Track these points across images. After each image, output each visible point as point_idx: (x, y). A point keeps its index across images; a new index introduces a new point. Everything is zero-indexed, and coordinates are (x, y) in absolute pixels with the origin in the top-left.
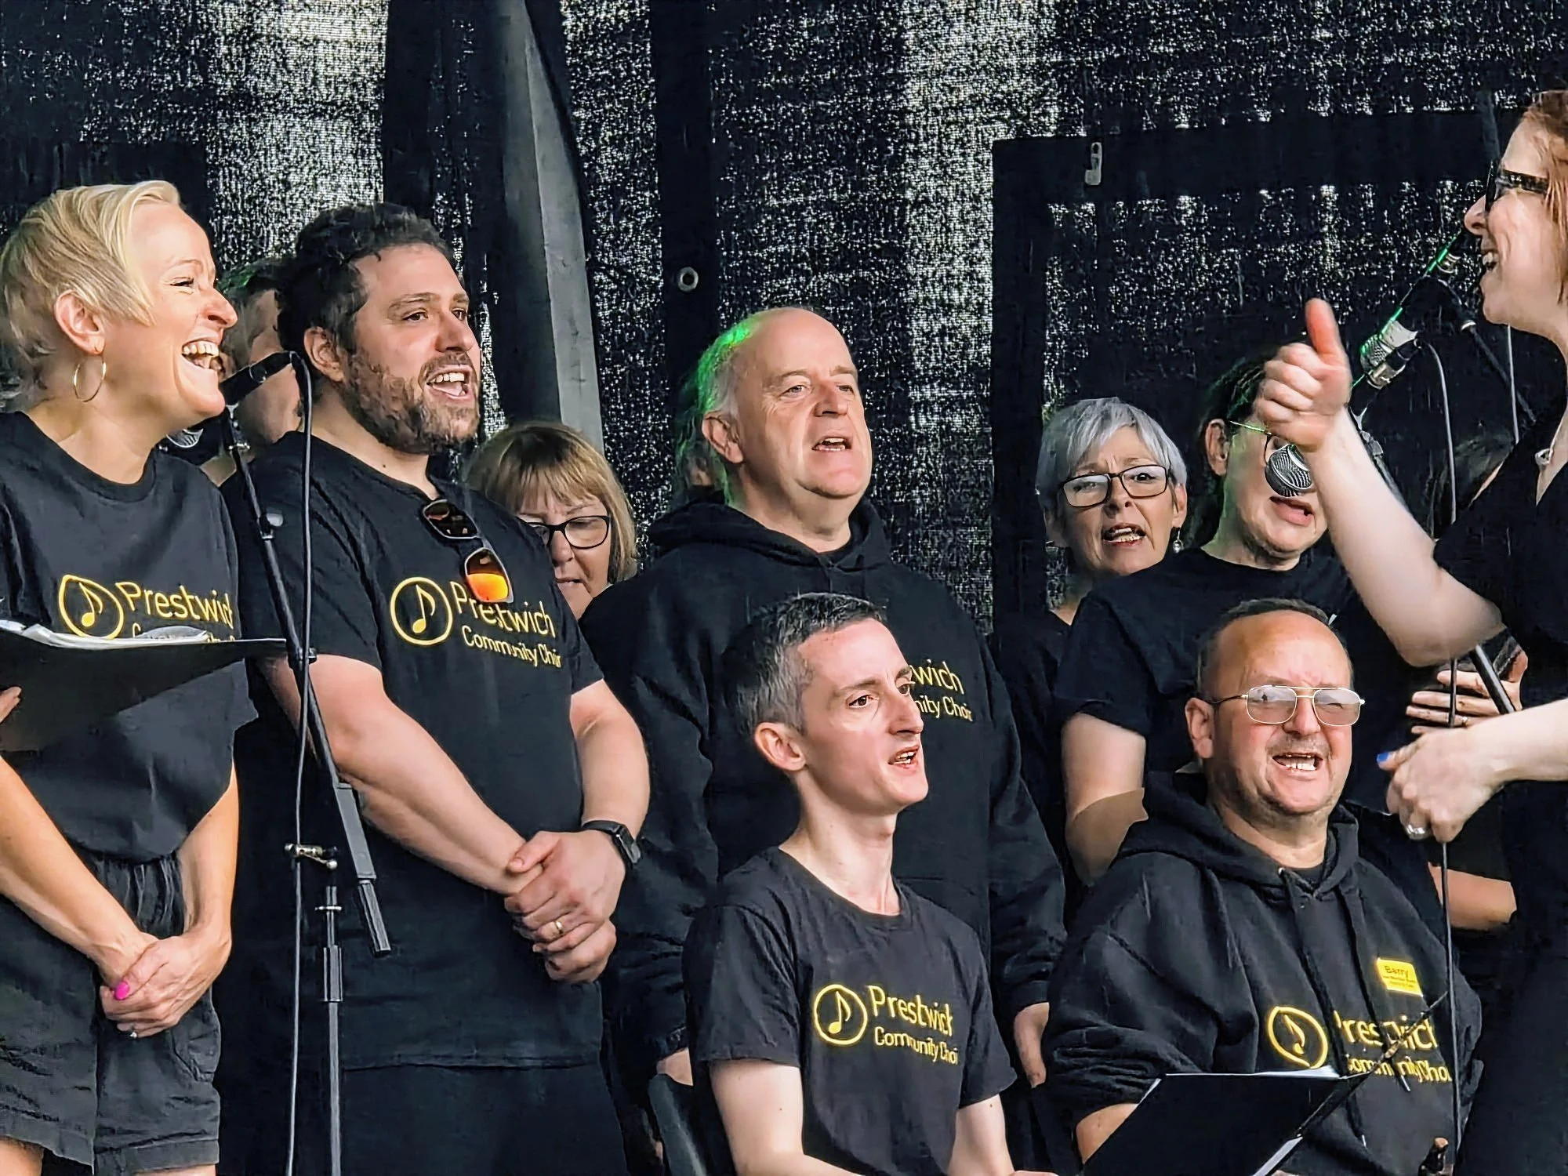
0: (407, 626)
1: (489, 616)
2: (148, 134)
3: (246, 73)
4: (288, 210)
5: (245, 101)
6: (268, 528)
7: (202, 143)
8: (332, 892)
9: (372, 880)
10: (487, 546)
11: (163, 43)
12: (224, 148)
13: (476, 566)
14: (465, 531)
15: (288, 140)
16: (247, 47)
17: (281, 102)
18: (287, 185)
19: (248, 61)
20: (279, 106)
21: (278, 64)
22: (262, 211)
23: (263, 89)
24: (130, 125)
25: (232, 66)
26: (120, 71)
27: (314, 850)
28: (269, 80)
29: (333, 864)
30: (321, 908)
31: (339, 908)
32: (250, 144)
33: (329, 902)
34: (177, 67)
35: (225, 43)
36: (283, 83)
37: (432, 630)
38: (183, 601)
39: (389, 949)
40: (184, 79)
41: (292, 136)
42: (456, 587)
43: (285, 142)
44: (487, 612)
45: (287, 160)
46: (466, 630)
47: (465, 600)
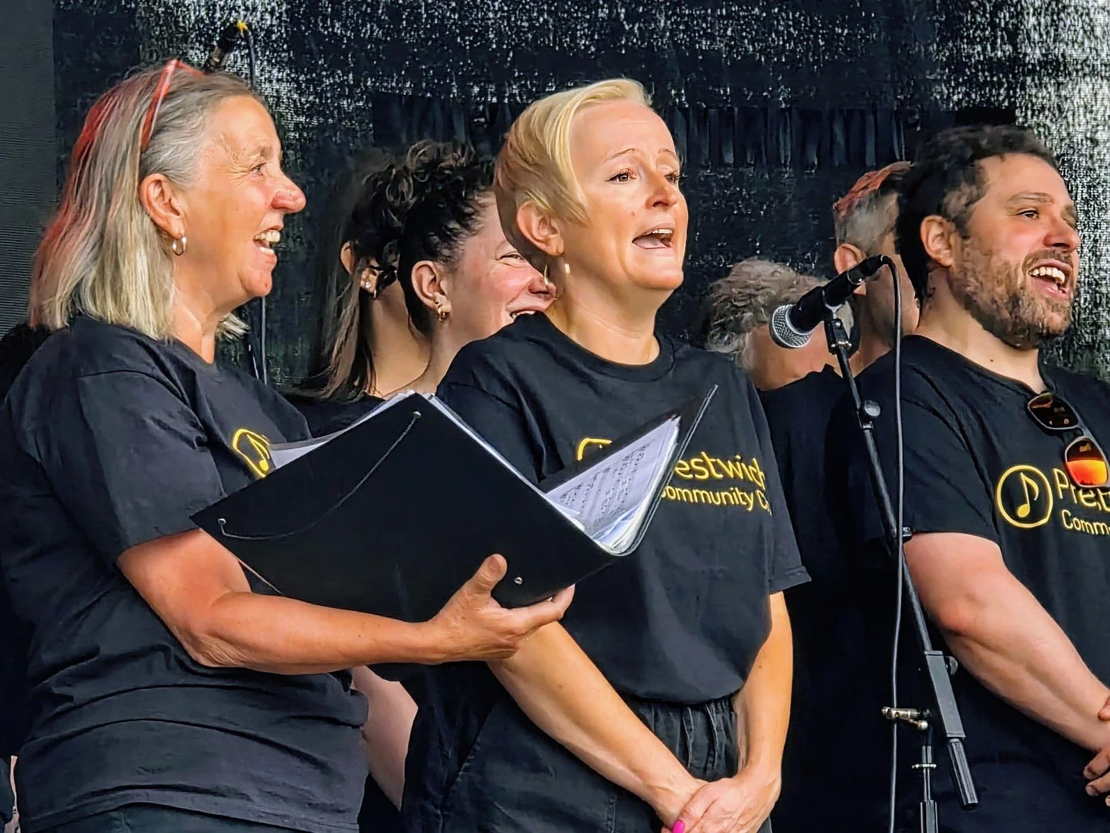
0: (1012, 510)
1: (1088, 500)
2: (960, 101)
3: (1055, 41)
4: (1097, 165)
5: (1055, 67)
6: (867, 419)
7: (1013, 106)
8: (927, 752)
9: (960, 738)
10: (1087, 434)
11: (974, 17)
12: (1033, 111)
13: (1075, 454)
14: (1066, 421)
15: (1096, 101)
16: (1055, 18)
17: (1089, 66)
18: (1095, 142)
19: (1056, 30)
20: (1087, 70)
21: (1085, 32)
22: (1071, 168)
23: (1071, 56)
24: (941, 93)
25: (1041, 35)
26: (931, 44)
27: (909, 713)
28: (1076, 46)
29: (924, 724)
30: (917, 766)
31: (935, 766)
32: (1058, 105)
33: (925, 761)
34: (987, 39)
35: (1034, 15)
36: (1091, 48)
37: (1035, 515)
38: (705, 464)
39: (976, 802)
40: (994, 49)
41: (1099, 97)
42: (1059, 474)
43: (1093, 103)
44: (1088, 496)
45: (1095, 119)
46: (1065, 514)
47: (1066, 486)
